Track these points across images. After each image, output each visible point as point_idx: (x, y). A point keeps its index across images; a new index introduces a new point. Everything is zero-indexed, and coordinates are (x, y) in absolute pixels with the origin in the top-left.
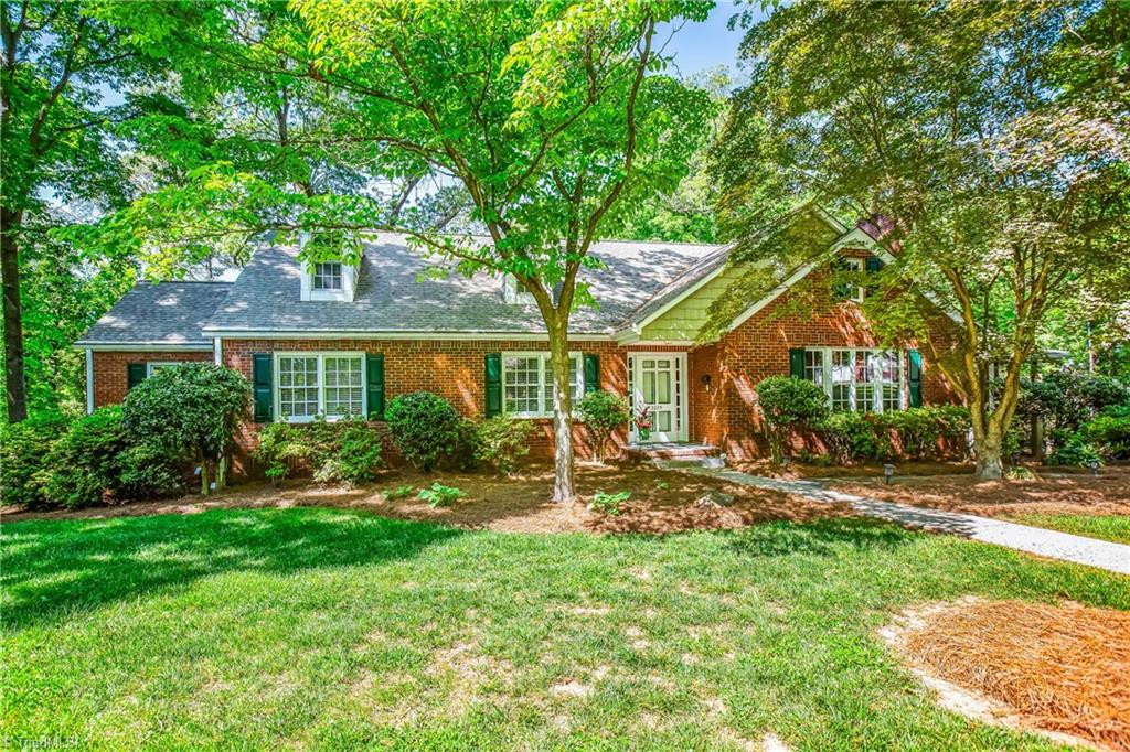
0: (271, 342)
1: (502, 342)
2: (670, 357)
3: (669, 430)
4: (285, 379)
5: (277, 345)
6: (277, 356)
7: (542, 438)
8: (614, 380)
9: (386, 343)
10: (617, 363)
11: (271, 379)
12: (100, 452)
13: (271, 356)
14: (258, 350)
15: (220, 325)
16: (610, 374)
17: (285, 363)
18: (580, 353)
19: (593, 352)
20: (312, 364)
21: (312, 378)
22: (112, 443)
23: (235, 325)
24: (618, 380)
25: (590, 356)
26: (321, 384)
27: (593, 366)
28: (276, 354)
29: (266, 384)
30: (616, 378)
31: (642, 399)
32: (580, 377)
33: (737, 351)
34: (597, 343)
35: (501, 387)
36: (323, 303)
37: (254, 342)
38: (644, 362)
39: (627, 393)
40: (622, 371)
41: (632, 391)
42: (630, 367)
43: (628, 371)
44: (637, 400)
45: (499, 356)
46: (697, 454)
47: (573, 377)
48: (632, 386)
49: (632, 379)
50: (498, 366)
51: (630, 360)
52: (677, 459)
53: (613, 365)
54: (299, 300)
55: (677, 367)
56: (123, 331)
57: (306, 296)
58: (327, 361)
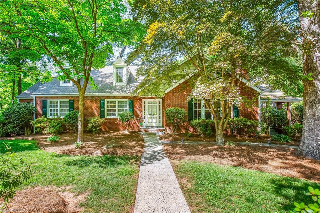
1: (106, 97)
2: (157, 100)
3: (156, 123)
4: (51, 106)
5: (48, 98)
6: (49, 101)
7: (116, 124)
8: (138, 107)
9: (74, 97)
10: (139, 102)
11: (47, 107)
13: (47, 101)
14: (44, 99)
15: (36, 93)
16: (137, 106)
17: (51, 102)
18: (128, 100)
19: (132, 99)
20: (57, 102)
21: (57, 106)
23: (40, 93)
24: (139, 108)
25: (131, 100)
26: (59, 108)
27: (131, 103)
29: (45, 108)
30: (139, 107)
31: (147, 113)
32: (128, 106)
33: (169, 99)
34: (133, 96)
35: (104, 109)
36: (65, 87)
37: (43, 97)
38: (148, 102)
39: (142, 111)
40: (141, 105)
41: (145, 111)
42: (145, 103)
43: (143, 105)
44: (146, 113)
45: (104, 101)
46: (157, 130)
47: (126, 107)
48: (145, 109)
49: (145, 107)
50: (104, 103)
51: (145, 102)
52: (150, 132)
53: (138, 103)
54: (59, 86)
55: (160, 103)
56: (27, 94)
57: (61, 85)
58: (61, 102)
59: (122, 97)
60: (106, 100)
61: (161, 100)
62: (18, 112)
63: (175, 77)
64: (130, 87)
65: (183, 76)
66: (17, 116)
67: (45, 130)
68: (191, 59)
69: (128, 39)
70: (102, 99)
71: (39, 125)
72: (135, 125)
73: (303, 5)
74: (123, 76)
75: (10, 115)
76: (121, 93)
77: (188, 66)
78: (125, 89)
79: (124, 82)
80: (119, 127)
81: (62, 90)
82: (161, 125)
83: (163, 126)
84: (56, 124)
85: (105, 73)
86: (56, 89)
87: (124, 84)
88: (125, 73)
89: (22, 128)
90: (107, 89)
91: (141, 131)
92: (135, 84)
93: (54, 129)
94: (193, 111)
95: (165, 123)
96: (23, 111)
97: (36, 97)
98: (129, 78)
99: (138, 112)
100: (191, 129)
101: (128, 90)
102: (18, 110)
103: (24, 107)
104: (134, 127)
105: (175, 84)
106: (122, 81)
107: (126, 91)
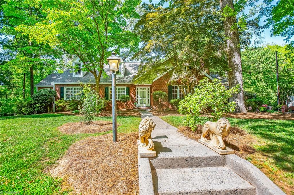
0: (64, 85)
1: (109, 85)
2: (146, 88)
3: (146, 103)
4: (67, 92)
6: (65, 88)
11: (64, 92)
12: (31, 104)
13: (64, 88)
14: (61, 86)
15: (55, 82)
16: (132, 91)
17: (67, 89)
18: (125, 87)
20: (72, 89)
22: (33, 103)
23: (58, 82)
24: (133, 93)
25: (127, 87)
26: (73, 93)
27: (128, 90)
28: (65, 87)
29: (62, 93)
32: (125, 92)
33: (155, 86)
34: (129, 85)
35: (108, 94)
36: (77, 77)
37: (61, 85)
38: (140, 89)
39: (135, 95)
40: (134, 91)
41: (137, 95)
42: (137, 90)
43: (136, 91)
44: (138, 97)
45: (108, 87)
46: (146, 108)
47: (124, 92)
48: (137, 94)
49: (137, 92)
50: (108, 89)
51: (137, 88)
52: (142, 109)
53: (133, 89)
54: (72, 77)
55: (148, 90)
56: (44, 83)
57: (73, 76)
58: (75, 89)
59: (121, 85)
60: (109, 87)
61: (149, 87)
62: (45, 95)
63: (160, 70)
64: (126, 78)
65: (165, 70)
66: (44, 97)
67: (66, 108)
68: (170, 59)
69: (126, 44)
70: (106, 86)
71: (61, 104)
72: (130, 105)
73: (227, 33)
74: (121, 70)
75: (39, 96)
76: (121, 82)
77: (168, 64)
78: (123, 80)
79: (122, 74)
80: (119, 107)
81: (75, 80)
82: (149, 105)
83: (151, 106)
84: (74, 104)
85: (106, 68)
86: (70, 79)
87: (122, 76)
88: (123, 68)
89: (45, 108)
90: (109, 79)
91: (136, 109)
92: (130, 76)
93: (72, 107)
94: (171, 94)
95: (152, 103)
96: (49, 94)
97: (55, 85)
98: (125, 71)
99: (133, 96)
100: (170, 107)
101: (125, 80)
102: (45, 93)
103: (49, 91)
104: (129, 107)
105: (159, 76)
106: (121, 74)
107: (123, 81)
